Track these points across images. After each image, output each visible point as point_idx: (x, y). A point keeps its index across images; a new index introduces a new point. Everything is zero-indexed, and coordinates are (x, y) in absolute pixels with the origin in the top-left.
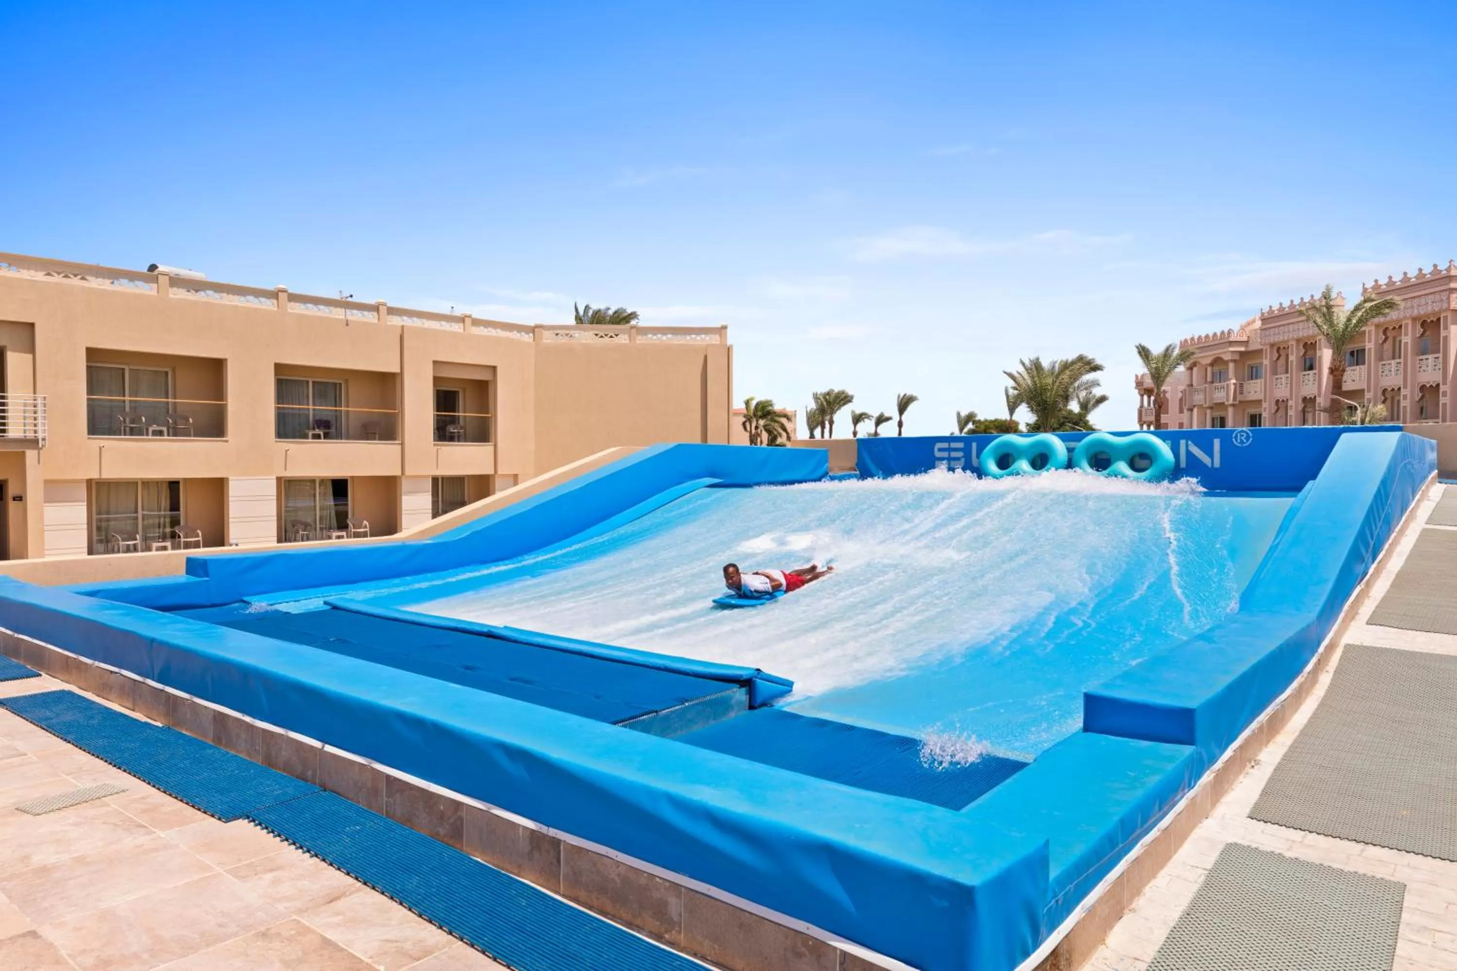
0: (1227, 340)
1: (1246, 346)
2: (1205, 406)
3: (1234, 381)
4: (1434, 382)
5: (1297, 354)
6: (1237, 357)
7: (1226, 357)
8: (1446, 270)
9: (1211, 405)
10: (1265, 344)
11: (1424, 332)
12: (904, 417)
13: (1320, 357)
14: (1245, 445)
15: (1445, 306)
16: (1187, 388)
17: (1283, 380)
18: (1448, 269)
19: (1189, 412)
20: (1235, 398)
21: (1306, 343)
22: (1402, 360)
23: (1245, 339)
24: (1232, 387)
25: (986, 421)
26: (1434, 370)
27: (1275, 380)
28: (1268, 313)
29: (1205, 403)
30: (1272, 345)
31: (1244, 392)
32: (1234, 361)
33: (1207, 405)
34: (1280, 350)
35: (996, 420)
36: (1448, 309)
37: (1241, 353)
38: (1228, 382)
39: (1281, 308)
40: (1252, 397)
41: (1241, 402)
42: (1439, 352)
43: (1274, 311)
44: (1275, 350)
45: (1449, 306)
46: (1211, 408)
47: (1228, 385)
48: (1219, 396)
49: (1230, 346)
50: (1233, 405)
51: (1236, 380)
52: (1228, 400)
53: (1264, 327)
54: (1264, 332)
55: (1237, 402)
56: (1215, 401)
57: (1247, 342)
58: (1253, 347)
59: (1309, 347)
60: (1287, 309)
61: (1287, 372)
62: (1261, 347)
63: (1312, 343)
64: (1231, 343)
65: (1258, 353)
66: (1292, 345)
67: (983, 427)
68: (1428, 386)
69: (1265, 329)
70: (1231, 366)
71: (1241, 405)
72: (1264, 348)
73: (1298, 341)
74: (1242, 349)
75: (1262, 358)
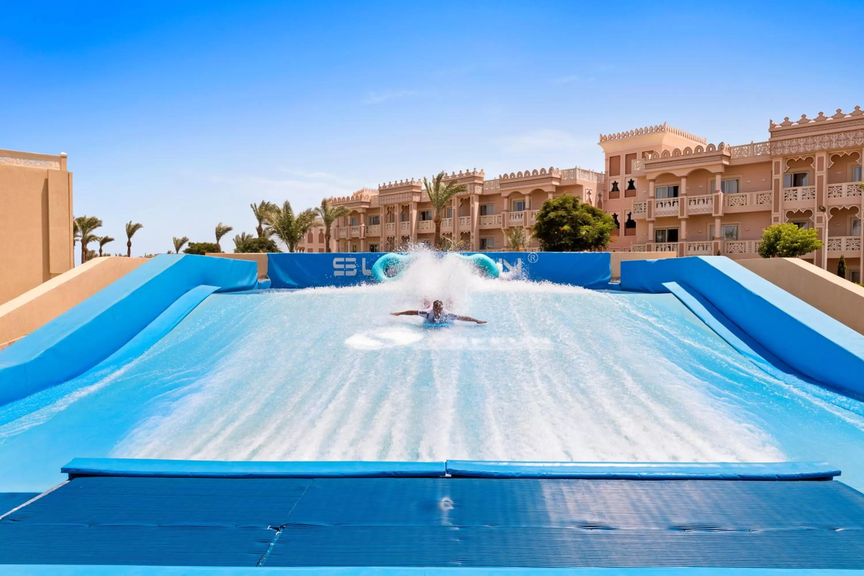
0: (359, 201)
1: (370, 206)
2: (347, 239)
3: (363, 225)
4: (467, 231)
5: (399, 212)
6: (365, 211)
7: (359, 211)
8: (472, 173)
9: (351, 239)
10: (381, 205)
11: (462, 204)
12: (131, 239)
13: (411, 214)
14: (534, 262)
15: (472, 192)
16: (336, 228)
17: (391, 225)
18: (474, 173)
19: (337, 242)
20: (364, 236)
21: (403, 206)
22: (452, 218)
23: (368, 201)
24: (363, 229)
25: (198, 244)
26: (467, 224)
27: (386, 226)
28: (383, 187)
29: (347, 237)
30: (385, 206)
31: (369, 232)
32: (363, 213)
33: (348, 238)
34: (390, 209)
35: (205, 244)
36: (474, 193)
37: (367, 209)
38: (360, 226)
39: (390, 185)
40: (373, 234)
41: (367, 237)
42: (469, 215)
43: (386, 186)
44: (386, 209)
45: (474, 192)
46: (350, 240)
47: (360, 227)
48: (355, 233)
49: (362, 205)
50: (363, 239)
51: (365, 224)
52: (361, 236)
53: (380, 195)
54: (380, 198)
55: (365, 238)
56: (353, 236)
57: (370, 203)
58: (373, 206)
59: (406, 208)
60: (393, 186)
61: (393, 221)
62: (379, 206)
63: (406, 206)
64: (363, 203)
65: (377, 209)
66: (396, 206)
67: (196, 248)
68: (464, 232)
69: (381, 196)
70: (362, 216)
71: (367, 239)
72: (381, 207)
73: (399, 204)
74: (368, 207)
75: (379, 212)
